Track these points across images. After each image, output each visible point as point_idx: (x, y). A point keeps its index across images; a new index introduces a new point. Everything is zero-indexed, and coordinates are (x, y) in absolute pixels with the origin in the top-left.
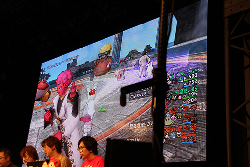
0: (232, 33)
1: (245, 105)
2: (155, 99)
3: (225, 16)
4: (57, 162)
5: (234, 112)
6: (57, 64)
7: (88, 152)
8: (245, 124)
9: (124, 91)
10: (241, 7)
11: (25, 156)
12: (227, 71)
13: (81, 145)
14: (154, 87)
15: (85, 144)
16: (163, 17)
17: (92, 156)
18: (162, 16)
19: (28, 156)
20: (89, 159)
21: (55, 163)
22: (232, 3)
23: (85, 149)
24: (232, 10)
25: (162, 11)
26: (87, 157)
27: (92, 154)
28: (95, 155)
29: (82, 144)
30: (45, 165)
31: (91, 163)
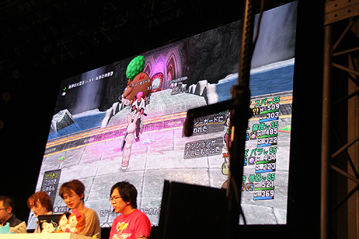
0: (335, 47)
1: (347, 149)
3: (326, 23)
4: (80, 216)
5: (333, 156)
7: (124, 204)
8: (347, 172)
9: (192, 115)
10: (349, 11)
11: (35, 205)
12: (325, 99)
13: (114, 194)
14: (233, 111)
15: (120, 192)
17: (130, 210)
19: (40, 206)
20: (125, 214)
21: (78, 218)
22: (336, 5)
23: (120, 199)
24: (336, 16)
26: (122, 211)
27: (129, 207)
28: (133, 208)
29: (116, 192)
30: (63, 220)
31: (127, 219)
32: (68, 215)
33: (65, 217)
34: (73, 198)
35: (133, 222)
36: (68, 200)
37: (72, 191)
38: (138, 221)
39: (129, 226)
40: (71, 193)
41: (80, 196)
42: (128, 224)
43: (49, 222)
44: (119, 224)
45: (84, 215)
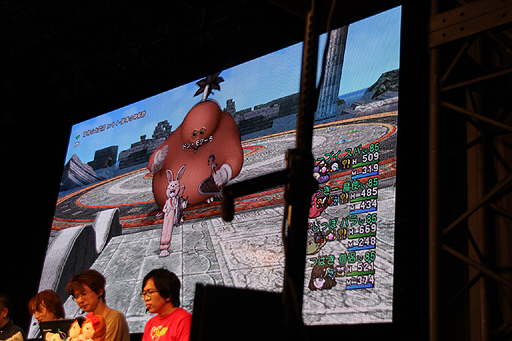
0: (444, 78)
1: (466, 219)
2: (290, 208)
3: (432, 45)
4: (98, 323)
5: (445, 231)
6: (102, 128)
7: (162, 300)
8: (467, 256)
10: (462, 29)
11: (38, 310)
12: (433, 152)
13: (148, 287)
14: (289, 186)
15: (156, 284)
16: (309, 42)
17: (170, 309)
18: (307, 39)
19: (44, 310)
21: (95, 325)
22: (444, 21)
23: (156, 294)
24: (444, 35)
25: (308, 31)
27: (169, 305)
28: (174, 307)
29: (150, 285)
30: (74, 329)
31: (165, 321)
32: (81, 321)
33: (76, 324)
34: (88, 296)
35: (175, 325)
36: (80, 300)
37: (86, 287)
38: (181, 326)
39: (168, 332)
40: (84, 290)
41: (97, 293)
42: (166, 328)
43: (54, 332)
44: (154, 329)
45: (104, 320)
